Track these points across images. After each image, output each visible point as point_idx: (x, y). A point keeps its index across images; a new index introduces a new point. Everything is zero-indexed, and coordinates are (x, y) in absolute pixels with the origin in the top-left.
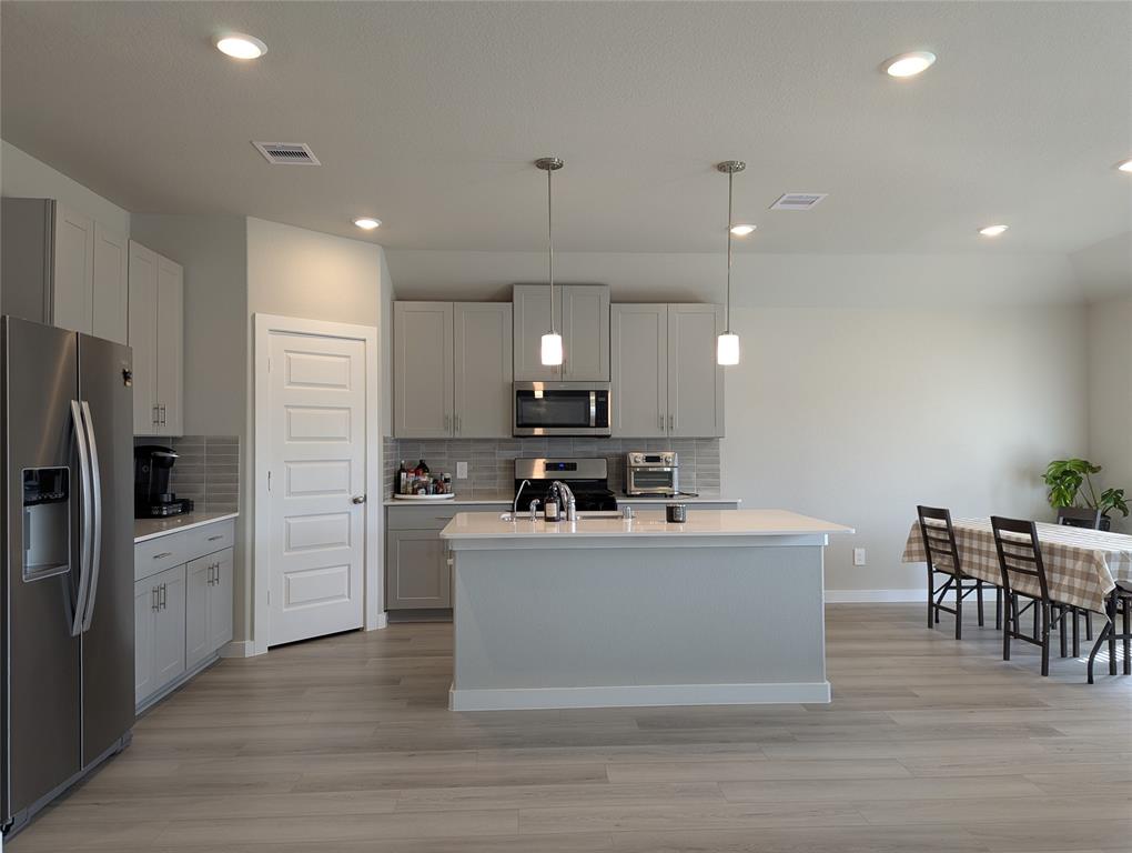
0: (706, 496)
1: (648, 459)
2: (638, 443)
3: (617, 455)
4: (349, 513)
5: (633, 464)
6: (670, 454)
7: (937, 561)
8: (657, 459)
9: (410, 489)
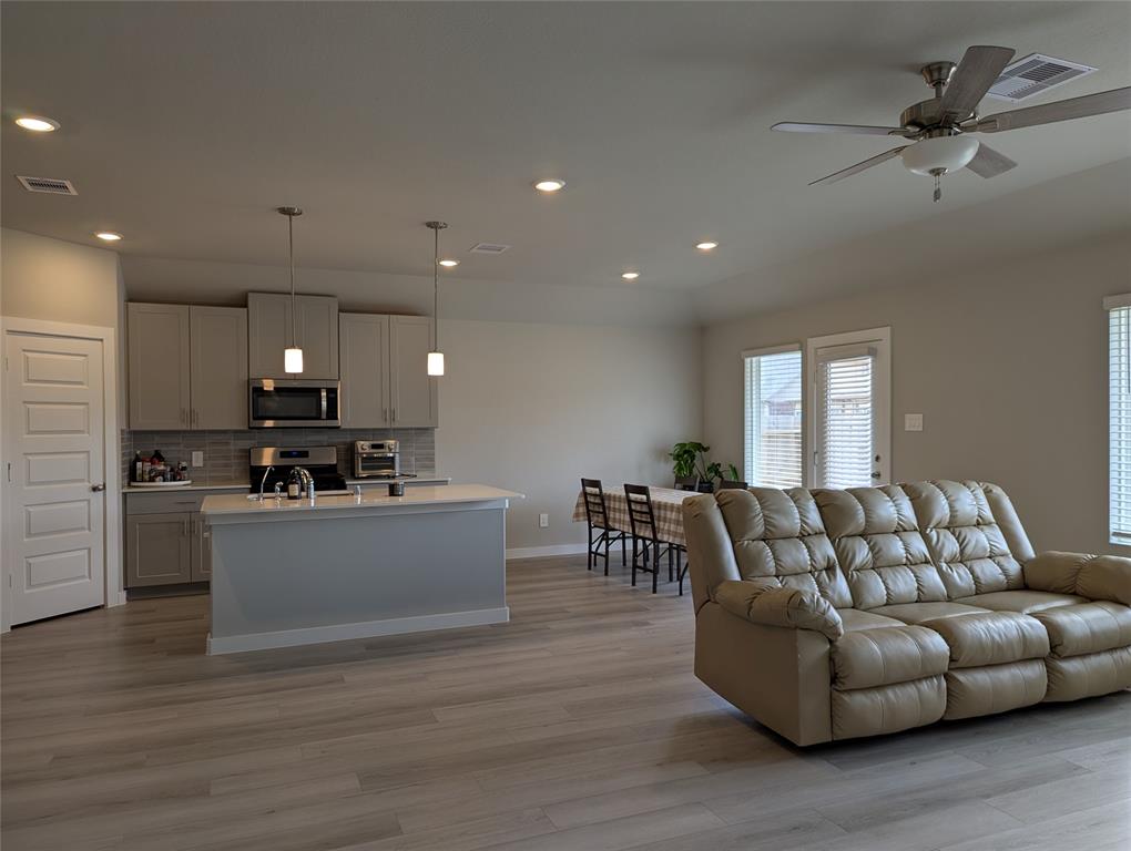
0: (423, 476)
1: (374, 447)
2: (363, 433)
3: (345, 443)
4: (89, 501)
5: (360, 450)
6: (392, 442)
7: (594, 519)
8: (381, 446)
9: (147, 477)
